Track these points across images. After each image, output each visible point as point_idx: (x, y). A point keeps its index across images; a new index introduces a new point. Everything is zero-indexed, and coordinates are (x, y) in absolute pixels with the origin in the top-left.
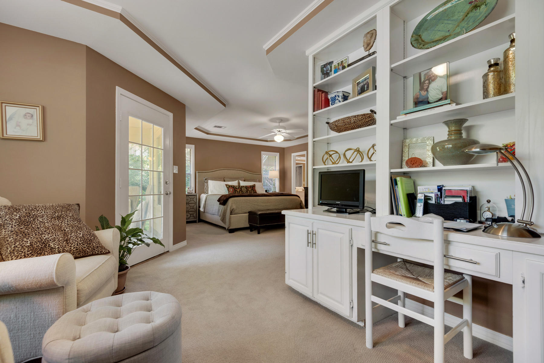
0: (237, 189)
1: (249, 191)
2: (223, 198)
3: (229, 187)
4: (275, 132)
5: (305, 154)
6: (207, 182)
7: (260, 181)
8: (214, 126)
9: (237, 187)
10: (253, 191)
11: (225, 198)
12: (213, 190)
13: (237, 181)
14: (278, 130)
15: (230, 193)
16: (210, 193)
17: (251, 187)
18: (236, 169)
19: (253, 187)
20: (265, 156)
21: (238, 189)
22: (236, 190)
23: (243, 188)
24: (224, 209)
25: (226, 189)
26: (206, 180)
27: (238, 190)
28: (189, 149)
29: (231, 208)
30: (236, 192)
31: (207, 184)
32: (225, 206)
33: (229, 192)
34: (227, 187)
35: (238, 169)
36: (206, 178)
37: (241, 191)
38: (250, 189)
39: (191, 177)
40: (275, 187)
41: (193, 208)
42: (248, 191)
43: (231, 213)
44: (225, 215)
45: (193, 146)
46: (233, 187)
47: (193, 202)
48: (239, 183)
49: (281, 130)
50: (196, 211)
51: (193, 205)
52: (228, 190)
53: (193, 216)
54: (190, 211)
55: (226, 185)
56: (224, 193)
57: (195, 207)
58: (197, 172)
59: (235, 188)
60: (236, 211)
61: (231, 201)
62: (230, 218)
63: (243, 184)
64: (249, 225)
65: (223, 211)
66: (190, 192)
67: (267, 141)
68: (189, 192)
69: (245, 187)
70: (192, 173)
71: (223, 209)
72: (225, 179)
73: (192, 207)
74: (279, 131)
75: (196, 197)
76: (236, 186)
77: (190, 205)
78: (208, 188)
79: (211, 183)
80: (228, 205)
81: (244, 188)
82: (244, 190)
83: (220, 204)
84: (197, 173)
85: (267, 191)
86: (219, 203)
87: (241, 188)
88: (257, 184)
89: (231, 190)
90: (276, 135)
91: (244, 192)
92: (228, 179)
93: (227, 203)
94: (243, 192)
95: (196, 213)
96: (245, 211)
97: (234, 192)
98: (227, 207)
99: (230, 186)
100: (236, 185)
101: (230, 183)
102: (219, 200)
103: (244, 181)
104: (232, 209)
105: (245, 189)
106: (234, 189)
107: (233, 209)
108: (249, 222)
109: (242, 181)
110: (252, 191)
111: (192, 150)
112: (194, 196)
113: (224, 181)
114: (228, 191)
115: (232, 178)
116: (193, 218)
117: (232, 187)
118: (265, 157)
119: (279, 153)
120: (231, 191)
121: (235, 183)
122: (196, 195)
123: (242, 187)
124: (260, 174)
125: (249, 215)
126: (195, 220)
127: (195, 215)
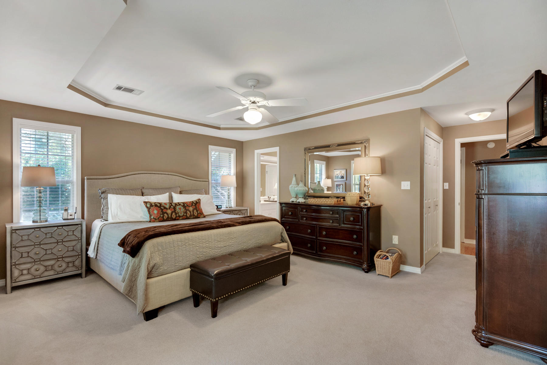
0: (167, 209)
1: (190, 212)
2: (131, 238)
3: (150, 206)
4: (245, 105)
5: (276, 152)
6: (106, 198)
7: (207, 193)
8: (115, 86)
9: (167, 206)
10: (197, 211)
11: (136, 241)
12: (117, 214)
13: (168, 194)
14: (253, 99)
15: (152, 217)
16: (110, 220)
17: (192, 205)
18: (167, 173)
19: (197, 204)
20: (214, 152)
21: (169, 208)
22: (165, 210)
23: (178, 207)
24: (133, 266)
25: (146, 209)
26: (103, 193)
27: (169, 212)
28: (71, 135)
29: (149, 264)
30: (165, 215)
31: (105, 201)
32: (136, 260)
33: (150, 216)
34: (147, 207)
35: (170, 173)
36: (103, 189)
37: (174, 214)
38: (191, 209)
39: (73, 188)
40: (231, 201)
41: (73, 250)
42: (188, 212)
43: (150, 276)
44: (136, 280)
45: (78, 129)
46: (159, 206)
47: (73, 238)
48: (171, 198)
49: (257, 99)
50: (82, 255)
51: (74, 243)
52: (149, 211)
53: (74, 266)
54: (65, 257)
55: (144, 202)
56: (141, 217)
57: (79, 246)
58: (86, 178)
59: (164, 207)
60: (162, 269)
61: (149, 246)
62: (147, 286)
63: (178, 198)
64: (191, 292)
65: (130, 268)
66: (70, 217)
67: (219, 128)
68: (66, 217)
69: (182, 204)
70: (75, 180)
71: (131, 265)
72: (144, 191)
73: (71, 249)
74: (254, 102)
75: (80, 228)
76: (165, 204)
77: (67, 244)
78: (108, 208)
79: (113, 200)
80: (142, 257)
81: (180, 207)
82: (180, 210)
83: (124, 251)
84: (86, 180)
85: (219, 207)
86: (122, 249)
87: (174, 208)
88: (203, 198)
89: (156, 212)
90: (247, 109)
91: (180, 214)
92: (151, 191)
93: (141, 251)
94: (177, 215)
95: (79, 260)
96: (182, 265)
97: (162, 216)
98: (140, 261)
99: (153, 204)
100: (165, 202)
101: (154, 199)
102: (122, 244)
103: (181, 193)
104: (151, 265)
105: (182, 208)
106: (161, 209)
107: (153, 267)
108: (191, 287)
109: (176, 193)
110: (195, 211)
111: (75, 135)
112: (77, 226)
113: (143, 195)
114: (149, 213)
115: (159, 189)
116: (74, 269)
117: (156, 206)
118: (214, 154)
119: (235, 150)
120: (154, 214)
121: (162, 198)
122: (81, 225)
123: (176, 204)
124: (207, 180)
125: (191, 271)
126: (79, 272)
127: (77, 263)
